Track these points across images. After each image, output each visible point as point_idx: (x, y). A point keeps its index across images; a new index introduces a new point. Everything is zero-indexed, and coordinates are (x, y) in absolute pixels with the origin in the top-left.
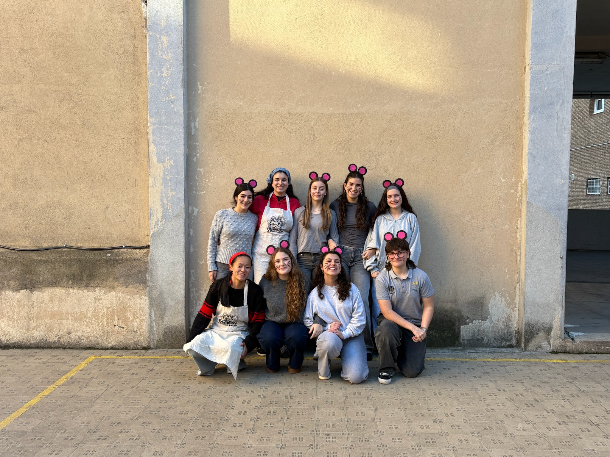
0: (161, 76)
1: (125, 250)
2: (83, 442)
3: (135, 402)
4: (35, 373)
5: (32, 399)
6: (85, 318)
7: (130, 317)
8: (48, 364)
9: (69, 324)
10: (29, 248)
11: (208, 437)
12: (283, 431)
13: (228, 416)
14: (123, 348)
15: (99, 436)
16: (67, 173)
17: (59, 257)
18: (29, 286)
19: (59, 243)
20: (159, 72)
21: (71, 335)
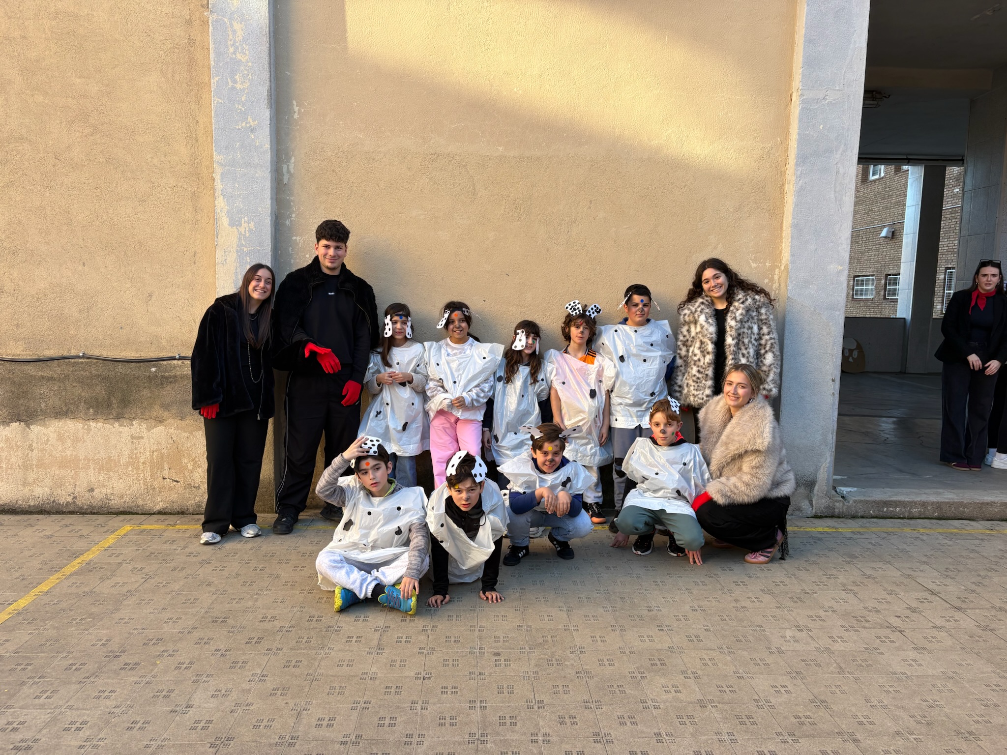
0: (233, 88)
1: (180, 362)
2: (97, 674)
3: (190, 601)
4: (30, 554)
5: (20, 599)
6: (116, 467)
7: (189, 465)
8: (53, 539)
9: (90, 476)
10: (22, 358)
11: (305, 662)
12: (426, 649)
13: (338, 624)
14: (178, 512)
15: (124, 663)
16: (83, 240)
17: (72, 371)
18: (24, 418)
19: (72, 351)
20: (229, 81)
21: (94, 493)
